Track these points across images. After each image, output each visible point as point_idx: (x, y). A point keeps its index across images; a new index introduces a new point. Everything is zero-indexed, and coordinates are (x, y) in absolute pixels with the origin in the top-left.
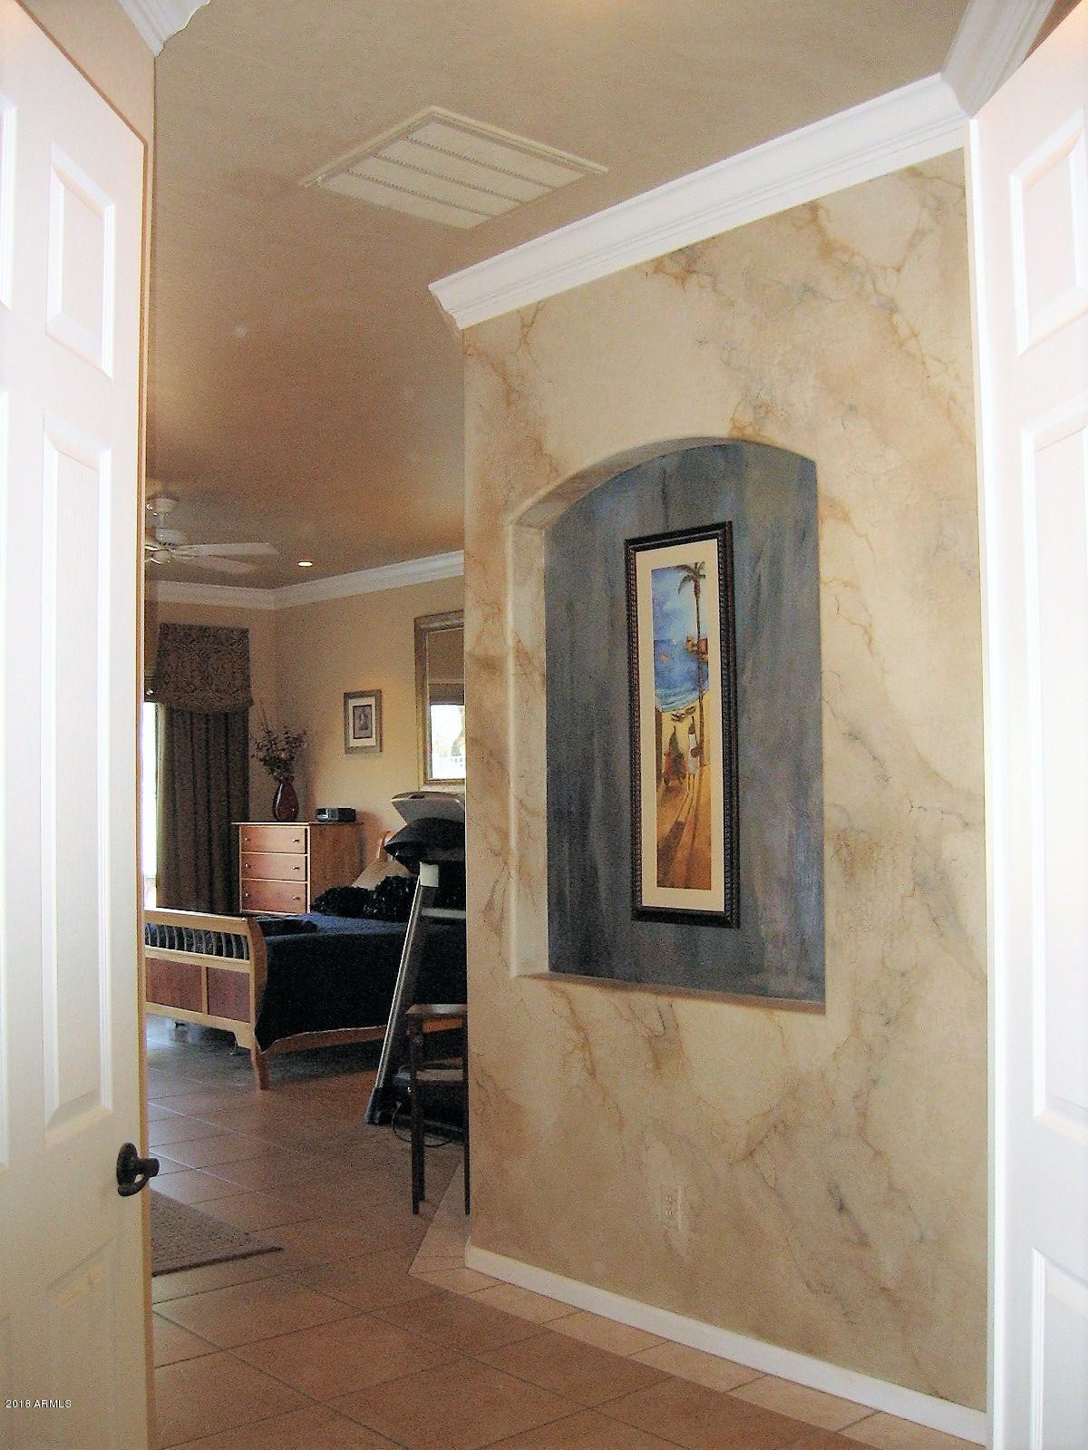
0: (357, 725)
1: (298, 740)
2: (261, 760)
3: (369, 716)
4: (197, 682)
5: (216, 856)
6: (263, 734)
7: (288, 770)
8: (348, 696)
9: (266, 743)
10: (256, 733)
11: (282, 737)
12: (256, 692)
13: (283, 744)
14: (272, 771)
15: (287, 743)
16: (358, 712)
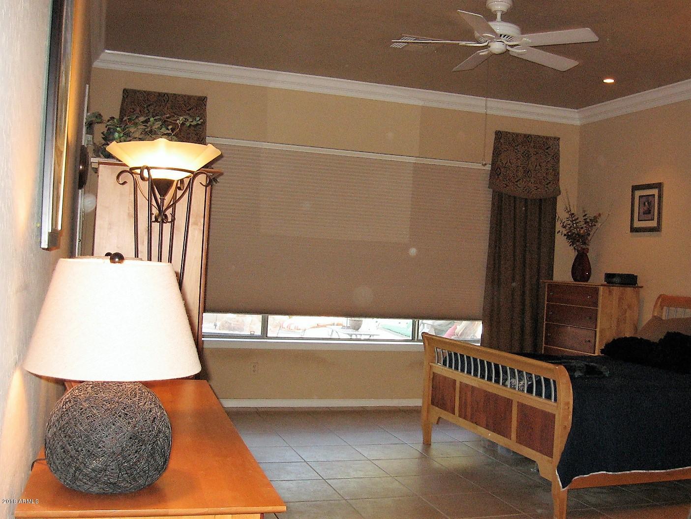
0: (642, 211)
1: (595, 220)
2: (565, 235)
3: (652, 203)
4: (520, 174)
5: (528, 302)
6: (567, 215)
7: (584, 243)
8: (635, 188)
9: (569, 222)
10: (561, 214)
11: (581, 219)
12: (563, 184)
13: (582, 224)
14: (573, 244)
15: (585, 223)
16: (644, 199)
